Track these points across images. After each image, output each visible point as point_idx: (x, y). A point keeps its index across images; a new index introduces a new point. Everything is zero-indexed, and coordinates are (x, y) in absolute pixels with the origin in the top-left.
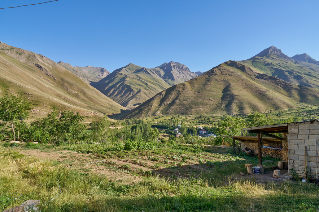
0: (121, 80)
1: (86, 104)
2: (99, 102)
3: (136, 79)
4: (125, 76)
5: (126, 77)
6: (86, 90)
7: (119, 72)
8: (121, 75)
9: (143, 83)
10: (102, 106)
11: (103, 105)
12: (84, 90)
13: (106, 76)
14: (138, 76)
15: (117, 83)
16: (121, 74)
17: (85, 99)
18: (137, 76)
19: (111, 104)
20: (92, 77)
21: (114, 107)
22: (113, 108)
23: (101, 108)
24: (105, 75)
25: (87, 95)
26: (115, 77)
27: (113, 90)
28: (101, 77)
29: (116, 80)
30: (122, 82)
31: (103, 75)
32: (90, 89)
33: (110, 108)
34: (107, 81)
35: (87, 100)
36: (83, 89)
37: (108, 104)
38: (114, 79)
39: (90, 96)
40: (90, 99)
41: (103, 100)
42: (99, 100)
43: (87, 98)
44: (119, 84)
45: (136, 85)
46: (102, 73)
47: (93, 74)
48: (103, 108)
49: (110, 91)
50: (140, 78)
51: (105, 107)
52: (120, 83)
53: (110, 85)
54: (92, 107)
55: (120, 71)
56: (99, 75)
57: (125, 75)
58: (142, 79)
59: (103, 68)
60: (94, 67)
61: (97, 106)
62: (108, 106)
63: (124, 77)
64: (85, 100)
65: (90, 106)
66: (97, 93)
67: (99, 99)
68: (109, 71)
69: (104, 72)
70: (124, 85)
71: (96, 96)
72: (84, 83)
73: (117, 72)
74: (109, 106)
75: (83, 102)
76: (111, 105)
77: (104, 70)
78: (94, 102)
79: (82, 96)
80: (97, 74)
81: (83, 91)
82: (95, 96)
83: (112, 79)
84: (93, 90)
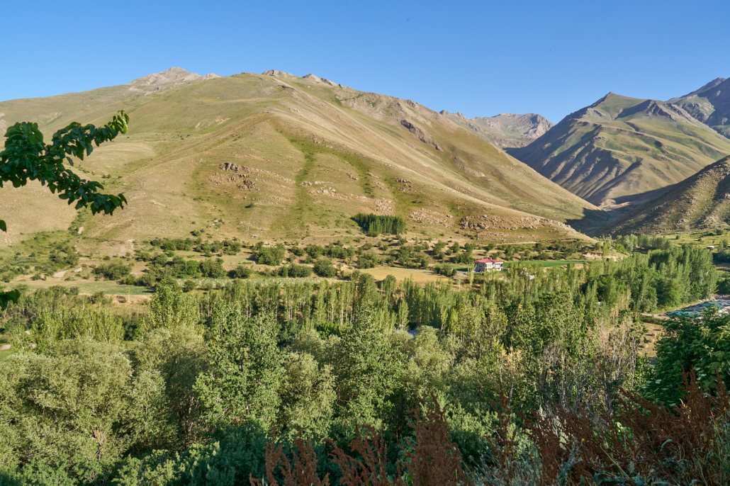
0: (583, 138)
1: (506, 200)
2: (534, 194)
3: (627, 133)
4: (596, 129)
5: (597, 131)
6: (503, 169)
7: (579, 120)
8: (584, 127)
9: (647, 142)
10: (543, 204)
11: (544, 201)
12: (500, 169)
13: (544, 132)
14: (632, 125)
15: (574, 148)
16: (585, 124)
17: (503, 188)
18: (628, 124)
19: (564, 199)
20: (510, 137)
21: (572, 206)
22: (570, 209)
23: (541, 209)
24: (541, 130)
25: (506, 179)
26: (569, 132)
27: (563, 164)
28: (530, 137)
29: (572, 141)
30: (586, 145)
31: (535, 132)
32: (512, 165)
33: (561, 210)
34: (547, 145)
35: (506, 190)
36: (496, 166)
37: (556, 199)
38: (565, 138)
39: (512, 183)
40: (515, 189)
41: (543, 191)
42: (535, 191)
43: (507, 186)
44: (579, 150)
45: (626, 149)
46: (533, 126)
47: (513, 130)
48: (546, 210)
49: (557, 168)
50: (637, 129)
51: (550, 207)
52: (583, 148)
53: (556, 153)
54: (520, 206)
55: (581, 117)
56: (527, 133)
57: (595, 125)
58: (644, 132)
59: (535, 114)
60: (514, 116)
61: (531, 204)
62: (558, 205)
63: (594, 131)
64: (502, 192)
65: (514, 205)
66: (529, 175)
67: (535, 189)
68: (550, 121)
69: (538, 123)
70: (593, 150)
71: (526, 181)
72: (498, 154)
73: (573, 121)
74: (560, 205)
75: (498, 196)
76: (564, 202)
77: (539, 119)
78: (523, 194)
79: (496, 182)
80: (522, 130)
81: (496, 170)
82: (524, 182)
83: (561, 139)
84: (518, 167)
